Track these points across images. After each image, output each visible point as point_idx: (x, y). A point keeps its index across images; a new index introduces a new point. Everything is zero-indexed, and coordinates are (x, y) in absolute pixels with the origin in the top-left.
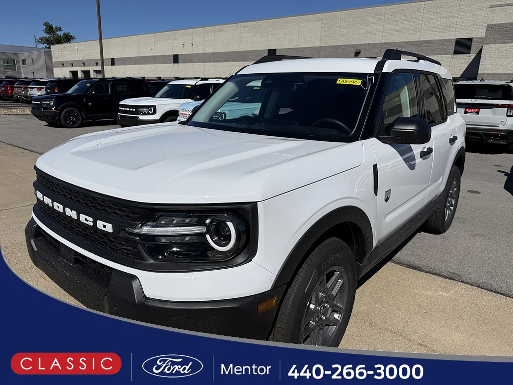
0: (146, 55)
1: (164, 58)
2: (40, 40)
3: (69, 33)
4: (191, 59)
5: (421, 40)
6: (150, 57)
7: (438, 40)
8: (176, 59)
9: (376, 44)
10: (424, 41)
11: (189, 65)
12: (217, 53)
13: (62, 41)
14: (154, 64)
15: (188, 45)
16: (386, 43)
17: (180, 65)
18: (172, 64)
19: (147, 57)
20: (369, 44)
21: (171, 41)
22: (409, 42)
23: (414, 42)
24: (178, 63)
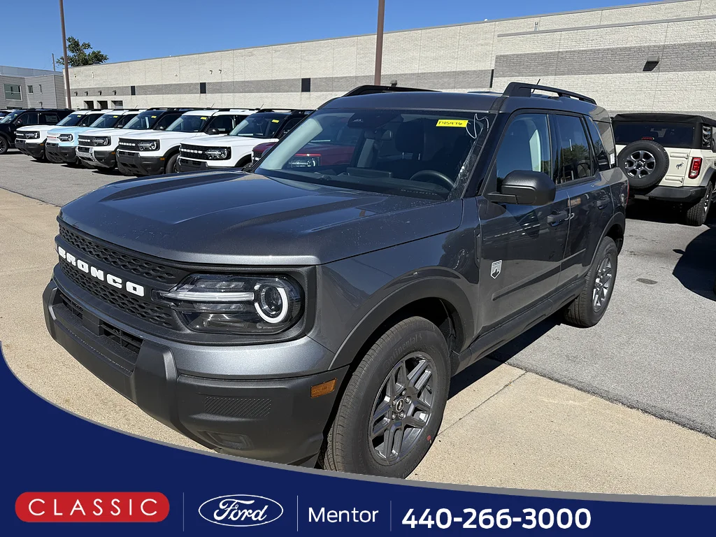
0: (171, 83)
1: (190, 87)
2: (61, 60)
3: (99, 52)
4: (221, 88)
5: (458, 70)
6: (175, 84)
7: (475, 71)
8: (203, 88)
9: (413, 74)
10: (461, 72)
11: (218, 95)
12: (248, 82)
13: (90, 62)
14: (178, 93)
15: (216, 72)
16: (422, 73)
17: (208, 96)
18: (199, 95)
19: (171, 85)
20: (405, 74)
21: (197, 66)
22: (446, 73)
23: (451, 72)
24: (205, 93)
